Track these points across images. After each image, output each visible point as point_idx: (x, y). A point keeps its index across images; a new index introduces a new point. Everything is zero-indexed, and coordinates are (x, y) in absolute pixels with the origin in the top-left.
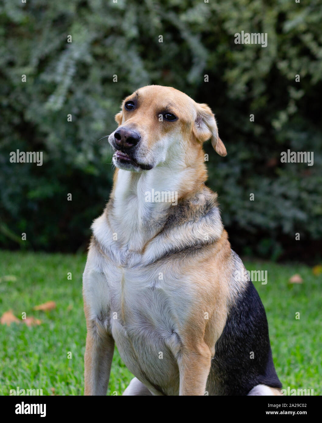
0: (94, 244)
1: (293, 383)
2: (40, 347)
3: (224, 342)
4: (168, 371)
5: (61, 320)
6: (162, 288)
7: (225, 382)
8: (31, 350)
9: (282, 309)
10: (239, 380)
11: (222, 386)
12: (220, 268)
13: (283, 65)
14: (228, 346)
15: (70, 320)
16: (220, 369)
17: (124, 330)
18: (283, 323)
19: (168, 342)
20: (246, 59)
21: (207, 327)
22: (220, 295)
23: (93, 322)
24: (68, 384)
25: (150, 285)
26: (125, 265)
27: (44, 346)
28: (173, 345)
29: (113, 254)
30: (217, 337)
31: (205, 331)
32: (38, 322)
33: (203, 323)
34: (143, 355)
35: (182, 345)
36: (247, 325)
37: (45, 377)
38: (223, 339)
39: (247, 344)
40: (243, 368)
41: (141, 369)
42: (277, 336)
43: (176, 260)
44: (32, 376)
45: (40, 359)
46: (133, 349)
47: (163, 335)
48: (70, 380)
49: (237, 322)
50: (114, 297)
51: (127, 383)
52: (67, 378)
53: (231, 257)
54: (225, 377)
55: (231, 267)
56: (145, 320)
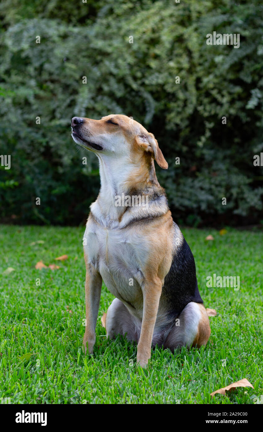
0: (91, 217)
1: (210, 300)
2: (59, 282)
3: (170, 276)
4: (135, 293)
5: (71, 266)
6: (130, 243)
7: (170, 300)
8: (54, 284)
9: (202, 256)
10: (179, 299)
11: (168, 303)
12: (167, 232)
13: (200, 108)
14: (172, 279)
15: (76, 266)
16: (167, 292)
17: (108, 268)
18: (203, 265)
19: (135, 276)
20: (178, 106)
21: (159, 267)
22: (168, 248)
23: (90, 264)
24: (76, 303)
25: (123, 241)
26: (109, 227)
27: (62, 281)
28: (139, 278)
29: (102, 222)
30: (166, 273)
31: (158, 270)
32: (58, 267)
33: (156, 265)
34: (119, 283)
35: (144, 278)
36: (183, 266)
37: (63, 300)
38: (169, 275)
39: (183, 277)
40: (181, 292)
41: (118, 292)
42: (199, 272)
43: (138, 226)
44: (55, 299)
45: (59, 289)
46: (113, 280)
47: (132, 272)
48: (77, 301)
49: (177, 265)
50: (101, 248)
51: (111, 302)
52: (75, 300)
53: (173, 226)
54: (170, 297)
55: (173, 232)
56: (120, 262)
